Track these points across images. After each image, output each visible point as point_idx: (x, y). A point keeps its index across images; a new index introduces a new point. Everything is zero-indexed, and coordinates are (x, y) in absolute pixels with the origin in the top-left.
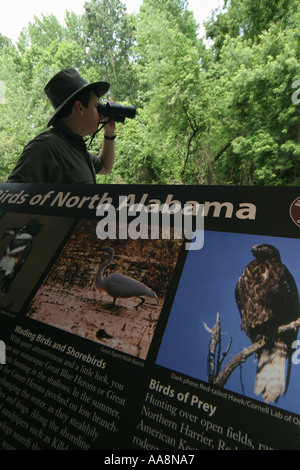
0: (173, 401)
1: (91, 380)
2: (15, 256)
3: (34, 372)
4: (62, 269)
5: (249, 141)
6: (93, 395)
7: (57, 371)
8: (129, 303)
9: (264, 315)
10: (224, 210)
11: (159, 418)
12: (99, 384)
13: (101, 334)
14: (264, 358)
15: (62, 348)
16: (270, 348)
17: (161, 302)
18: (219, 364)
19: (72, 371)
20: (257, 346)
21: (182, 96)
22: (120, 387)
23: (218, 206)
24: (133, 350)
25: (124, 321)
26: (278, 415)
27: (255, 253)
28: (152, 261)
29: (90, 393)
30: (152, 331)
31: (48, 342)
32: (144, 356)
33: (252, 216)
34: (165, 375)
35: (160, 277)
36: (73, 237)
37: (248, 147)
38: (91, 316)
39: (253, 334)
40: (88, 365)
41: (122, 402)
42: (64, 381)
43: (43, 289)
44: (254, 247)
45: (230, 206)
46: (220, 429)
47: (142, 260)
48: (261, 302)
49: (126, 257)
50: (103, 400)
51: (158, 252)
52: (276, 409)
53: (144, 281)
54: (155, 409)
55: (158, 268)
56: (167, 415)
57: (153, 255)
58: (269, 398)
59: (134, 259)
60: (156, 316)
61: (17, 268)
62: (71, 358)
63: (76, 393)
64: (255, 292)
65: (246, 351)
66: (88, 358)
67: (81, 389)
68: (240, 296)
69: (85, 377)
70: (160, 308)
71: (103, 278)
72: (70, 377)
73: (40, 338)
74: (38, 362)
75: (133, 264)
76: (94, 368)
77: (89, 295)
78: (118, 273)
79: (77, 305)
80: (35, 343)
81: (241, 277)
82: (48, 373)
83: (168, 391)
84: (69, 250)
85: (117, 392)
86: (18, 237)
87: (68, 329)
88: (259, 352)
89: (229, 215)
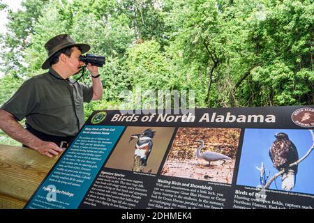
0: (248, 196)
1: (207, 195)
2: (144, 148)
3: (175, 196)
4: (175, 152)
5: (267, 70)
6: (210, 200)
7: (187, 194)
8: (218, 163)
9: (283, 161)
10: (259, 118)
11: (243, 203)
12: (211, 196)
13: (206, 177)
14: (284, 176)
15: (188, 185)
16: (287, 172)
17: (234, 161)
18: (265, 181)
19: (195, 193)
20: (281, 172)
22: (222, 195)
23: (256, 117)
24: (225, 181)
25: (217, 170)
26: (292, 194)
27: (277, 137)
28: (226, 144)
29: (207, 199)
30: (232, 173)
31: (179, 184)
32: (230, 182)
33: (273, 121)
34: (242, 188)
35: (231, 151)
36: (177, 136)
37: (267, 75)
38: (199, 170)
39: (279, 168)
40: (204, 190)
41: (224, 200)
42: (192, 197)
43: (167, 162)
44: (276, 134)
45: (262, 117)
46: (269, 202)
47: (220, 144)
48: (281, 156)
49: (210, 144)
50: (215, 201)
51: (228, 140)
52: (291, 192)
53: (224, 153)
54: (239, 200)
55: (229, 147)
56: (245, 201)
57: (225, 142)
58: (288, 189)
59: (216, 144)
60: (233, 166)
61: (148, 154)
62: (194, 189)
63: (200, 201)
64: (278, 152)
65: (277, 175)
66: (203, 187)
67: (203, 199)
68: (272, 155)
69: (203, 194)
70: (234, 164)
71: (200, 154)
72: (196, 195)
73: (173, 183)
74: (176, 192)
75: (215, 146)
76: (207, 190)
77: (196, 162)
78: (208, 151)
79: (190, 167)
80: (171, 185)
81: (271, 147)
82: (184, 196)
83: (244, 193)
84: (176, 142)
85: (221, 197)
86: (141, 139)
87: (188, 177)
88: (282, 174)
89: (262, 121)
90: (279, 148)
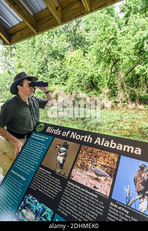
0: (117, 209)
1: (94, 201)
2: (62, 156)
3: (77, 196)
4: (79, 164)
5: (144, 67)
6: (95, 205)
7: (83, 197)
8: (102, 178)
9: (142, 188)
10: (131, 149)
11: (114, 213)
12: (96, 202)
13: (95, 187)
14: (142, 200)
15: (84, 190)
16: (143, 197)
17: (112, 179)
18: (129, 200)
19: (88, 197)
20: (140, 196)
21: (108, 47)
22: (103, 203)
23: (129, 147)
24: (105, 194)
25: (102, 184)
26: (144, 215)
27: (140, 167)
28: (108, 165)
29: (94, 204)
30: (110, 188)
31: (79, 188)
32: (108, 195)
33: (140, 153)
34: (114, 202)
35: (111, 171)
36: (81, 152)
37: (144, 70)
38: (91, 181)
39: (139, 193)
40: (92, 196)
41: (103, 207)
42: (86, 200)
43: (74, 170)
44: (140, 165)
45: (132, 148)
46: (130, 217)
47: (105, 164)
48: (141, 183)
49: (99, 162)
50: (98, 206)
51: (110, 162)
52: (144, 214)
53: (106, 172)
54: (112, 210)
55: (110, 168)
56: (116, 212)
57: (108, 163)
59: (102, 163)
60: (111, 184)
61: (64, 161)
62: (87, 194)
63: (90, 204)
65: (137, 198)
66: (92, 194)
67: (91, 203)
68: (135, 181)
69: (92, 200)
70: (112, 181)
71: (93, 169)
72: (87, 199)
73: (76, 186)
74: (77, 194)
75: (102, 165)
76: (94, 197)
77: (89, 174)
78: (97, 168)
79: (86, 177)
81: (136, 174)
82: (81, 197)
83: (116, 206)
84: (80, 156)
85: (102, 205)
86: (61, 149)
87: (84, 184)
88: (140, 198)
89: (132, 152)
90: (141, 177)
